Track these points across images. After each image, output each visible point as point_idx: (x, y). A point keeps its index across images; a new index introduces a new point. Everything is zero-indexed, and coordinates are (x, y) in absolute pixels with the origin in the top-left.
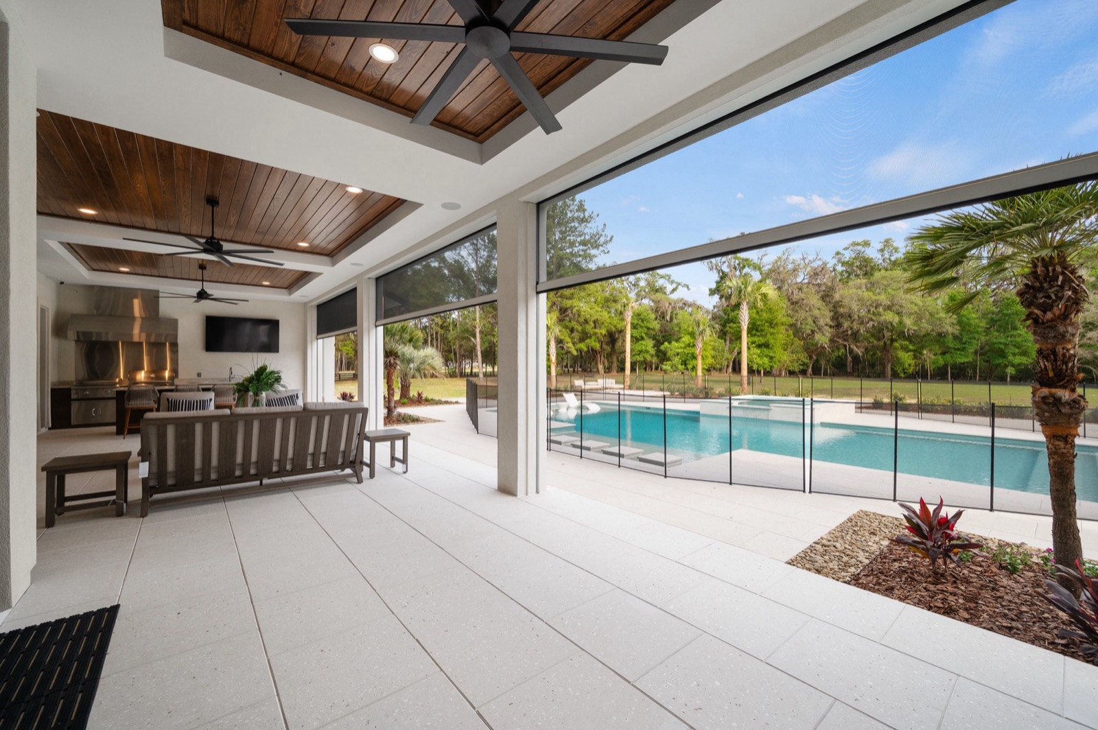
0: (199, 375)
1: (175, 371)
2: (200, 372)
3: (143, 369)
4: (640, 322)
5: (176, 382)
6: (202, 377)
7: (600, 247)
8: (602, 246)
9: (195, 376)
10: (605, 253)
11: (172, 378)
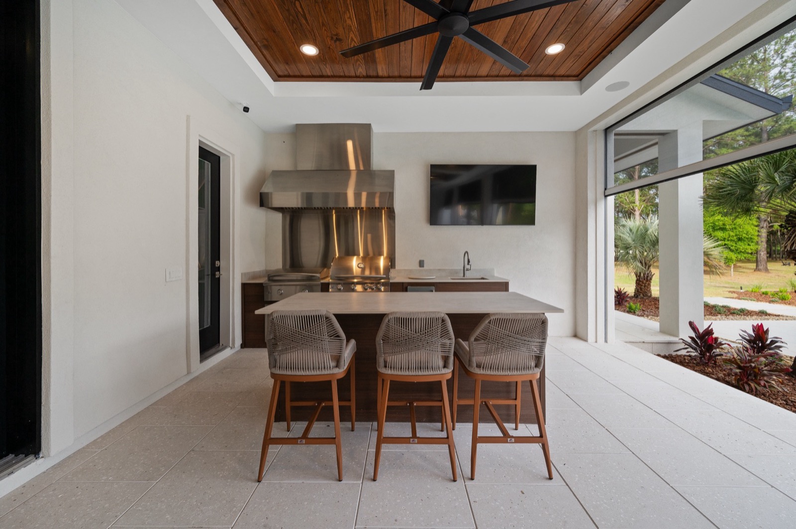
0: (421, 264)
1: (392, 259)
2: (422, 259)
3: (383, 255)
5: (393, 273)
6: (426, 267)
9: (416, 266)
11: (387, 270)
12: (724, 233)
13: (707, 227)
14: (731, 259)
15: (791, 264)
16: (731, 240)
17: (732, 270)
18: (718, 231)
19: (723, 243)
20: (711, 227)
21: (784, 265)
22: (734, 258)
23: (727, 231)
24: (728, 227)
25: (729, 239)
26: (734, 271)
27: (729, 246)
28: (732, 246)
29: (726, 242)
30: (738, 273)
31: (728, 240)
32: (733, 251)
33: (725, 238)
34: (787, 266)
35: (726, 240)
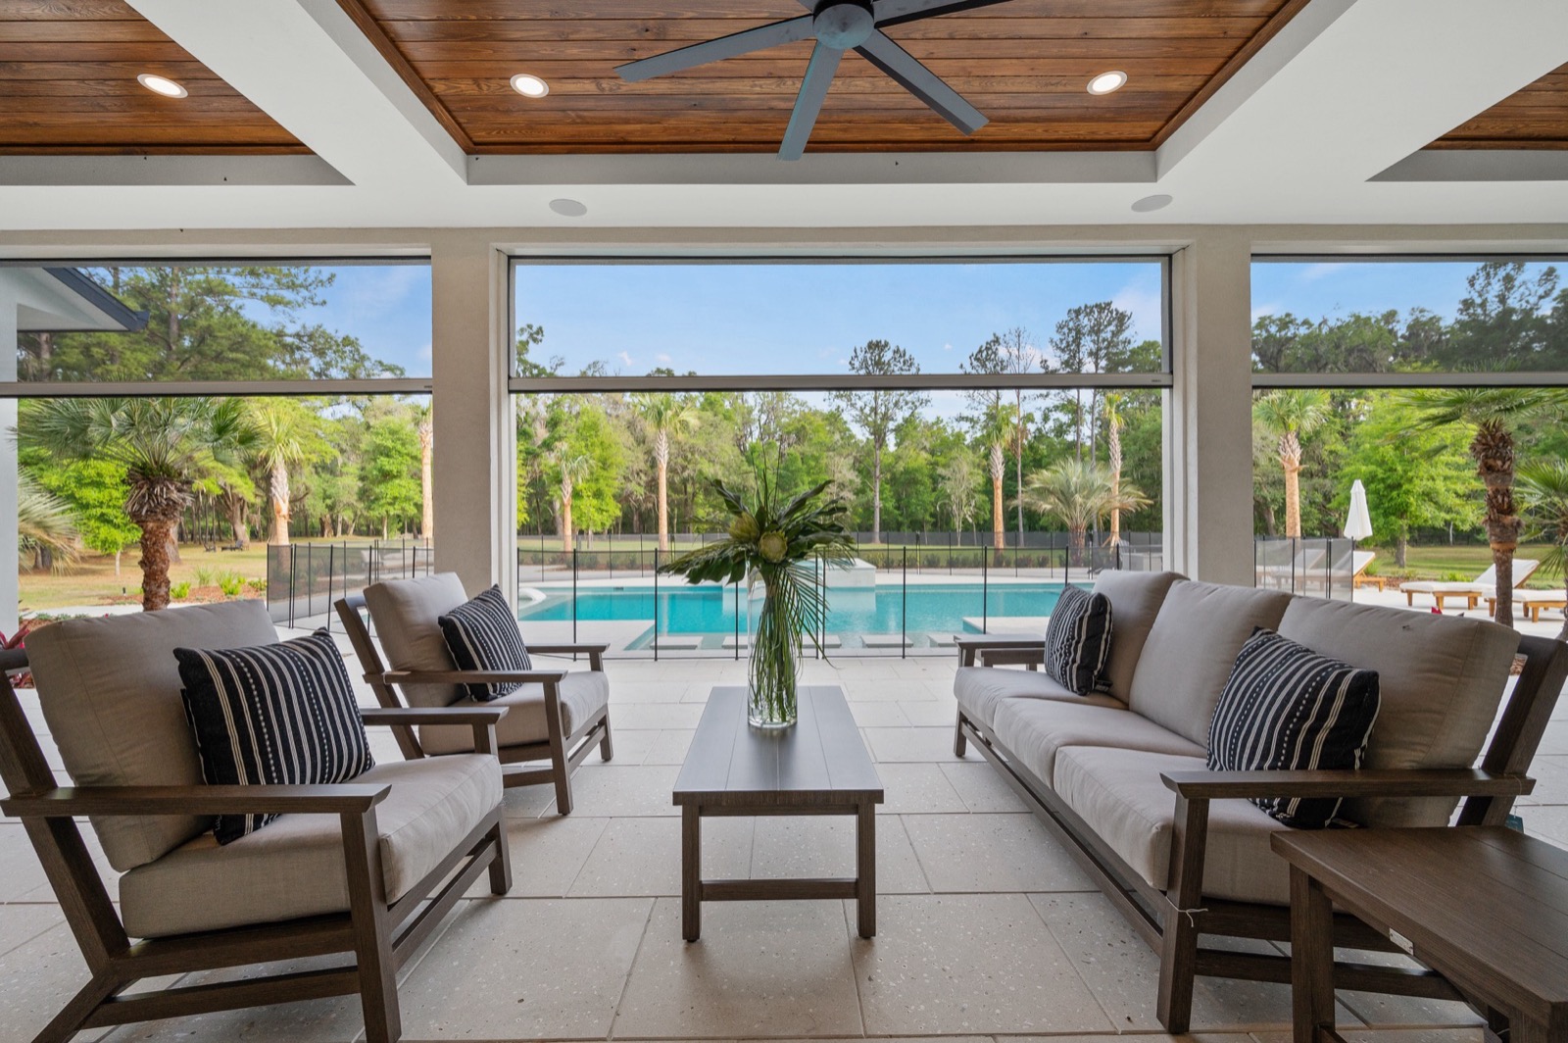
4: (399, 447)
7: (302, 289)
8: (306, 288)
10: (315, 304)
12: (100, 492)
13: (64, 479)
14: (115, 543)
15: (217, 549)
16: (114, 507)
17: (118, 563)
18: (90, 488)
19: (98, 511)
20: (73, 479)
21: (207, 550)
22: (120, 541)
23: (106, 488)
24: (107, 480)
25: (110, 504)
26: (121, 565)
27: (111, 518)
28: (116, 517)
29: (105, 510)
30: (129, 569)
31: (109, 507)
32: (119, 527)
33: (102, 503)
34: (212, 553)
35: (104, 507)
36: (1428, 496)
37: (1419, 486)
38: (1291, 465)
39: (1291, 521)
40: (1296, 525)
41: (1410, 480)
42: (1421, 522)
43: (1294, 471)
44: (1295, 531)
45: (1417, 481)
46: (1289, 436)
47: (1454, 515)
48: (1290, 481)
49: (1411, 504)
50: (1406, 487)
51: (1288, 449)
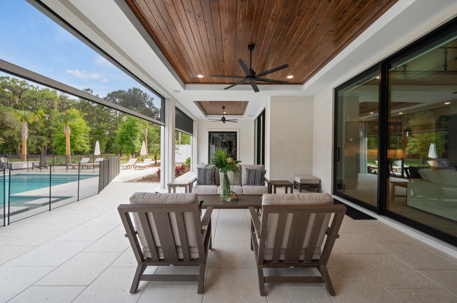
36: (79, 143)
37: (78, 141)
38: (68, 134)
39: (68, 150)
40: (69, 151)
41: (75, 139)
42: (77, 150)
43: (69, 136)
44: (69, 153)
45: (77, 140)
46: (67, 126)
47: (85, 148)
48: (68, 139)
49: (76, 145)
50: (74, 141)
51: (67, 130)
